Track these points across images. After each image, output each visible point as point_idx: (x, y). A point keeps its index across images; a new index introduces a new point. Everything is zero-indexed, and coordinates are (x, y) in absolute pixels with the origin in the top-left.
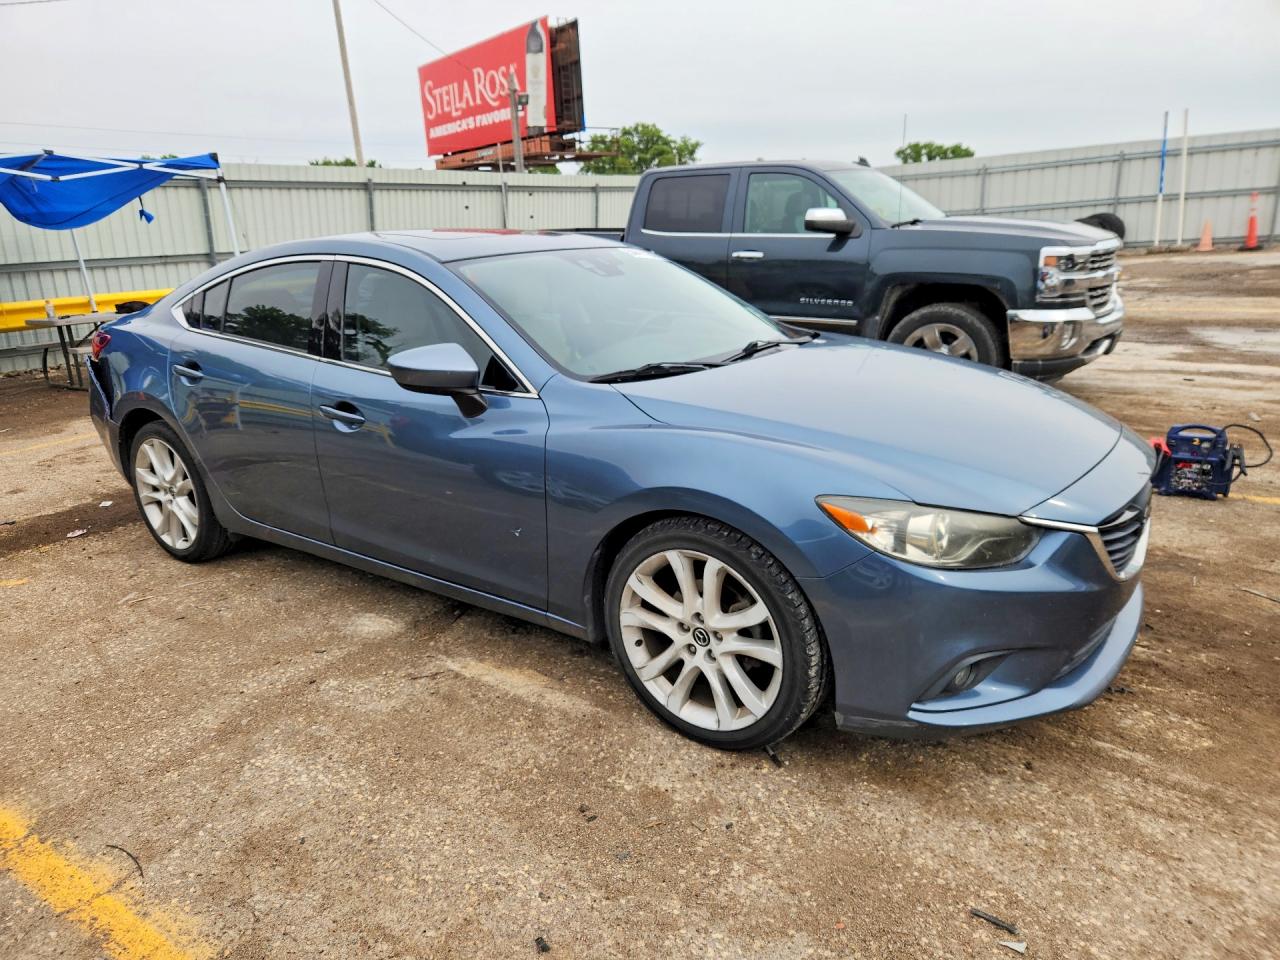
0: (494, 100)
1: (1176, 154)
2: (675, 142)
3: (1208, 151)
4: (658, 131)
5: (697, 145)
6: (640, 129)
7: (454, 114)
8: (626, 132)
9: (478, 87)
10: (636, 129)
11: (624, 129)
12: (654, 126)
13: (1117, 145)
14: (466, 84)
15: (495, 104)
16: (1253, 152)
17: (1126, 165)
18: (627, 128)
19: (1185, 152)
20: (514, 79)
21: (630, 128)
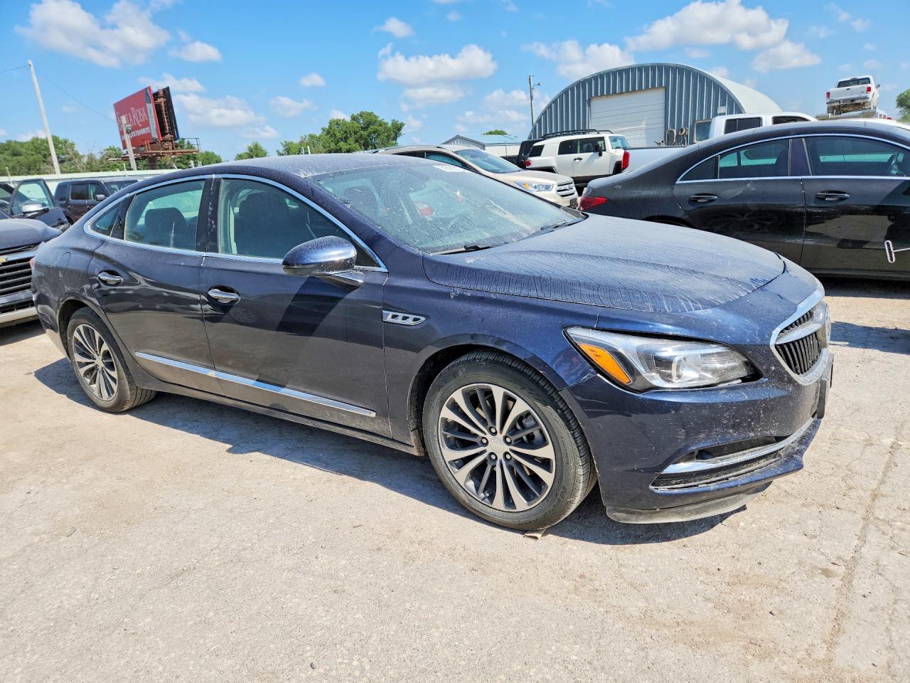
0: (140, 123)
2: (386, 124)
5: (402, 125)
8: (354, 118)
9: (134, 117)
11: (353, 115)
14: (129, 115)
15: (140, 125)
18: (355, 114)
20: (145, 114)
21: (358, 114)
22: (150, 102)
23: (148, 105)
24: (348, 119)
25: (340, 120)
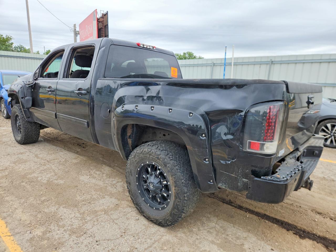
0: (89, 35)
1: (230, 64)
2: (197, 57)
3: (242, 64)
4: (193, 54)
6: (188, 53)
7: (84, 39)
8: (184, 54)
9: (87, 30)
10: (187, 53)
11: (184, 53)
12: (192, 52)
13: (212, 59)
14: (85, 30)
15: (89, 36)
16: (258, 66)
17: (215, 67)
18: (185, 53)
19: (233, 64)
20: (91, 29)
21: (186, 53)
22: (95, 20)
23: (94, 21)
24: (182, 54)
25: (179, 54)
